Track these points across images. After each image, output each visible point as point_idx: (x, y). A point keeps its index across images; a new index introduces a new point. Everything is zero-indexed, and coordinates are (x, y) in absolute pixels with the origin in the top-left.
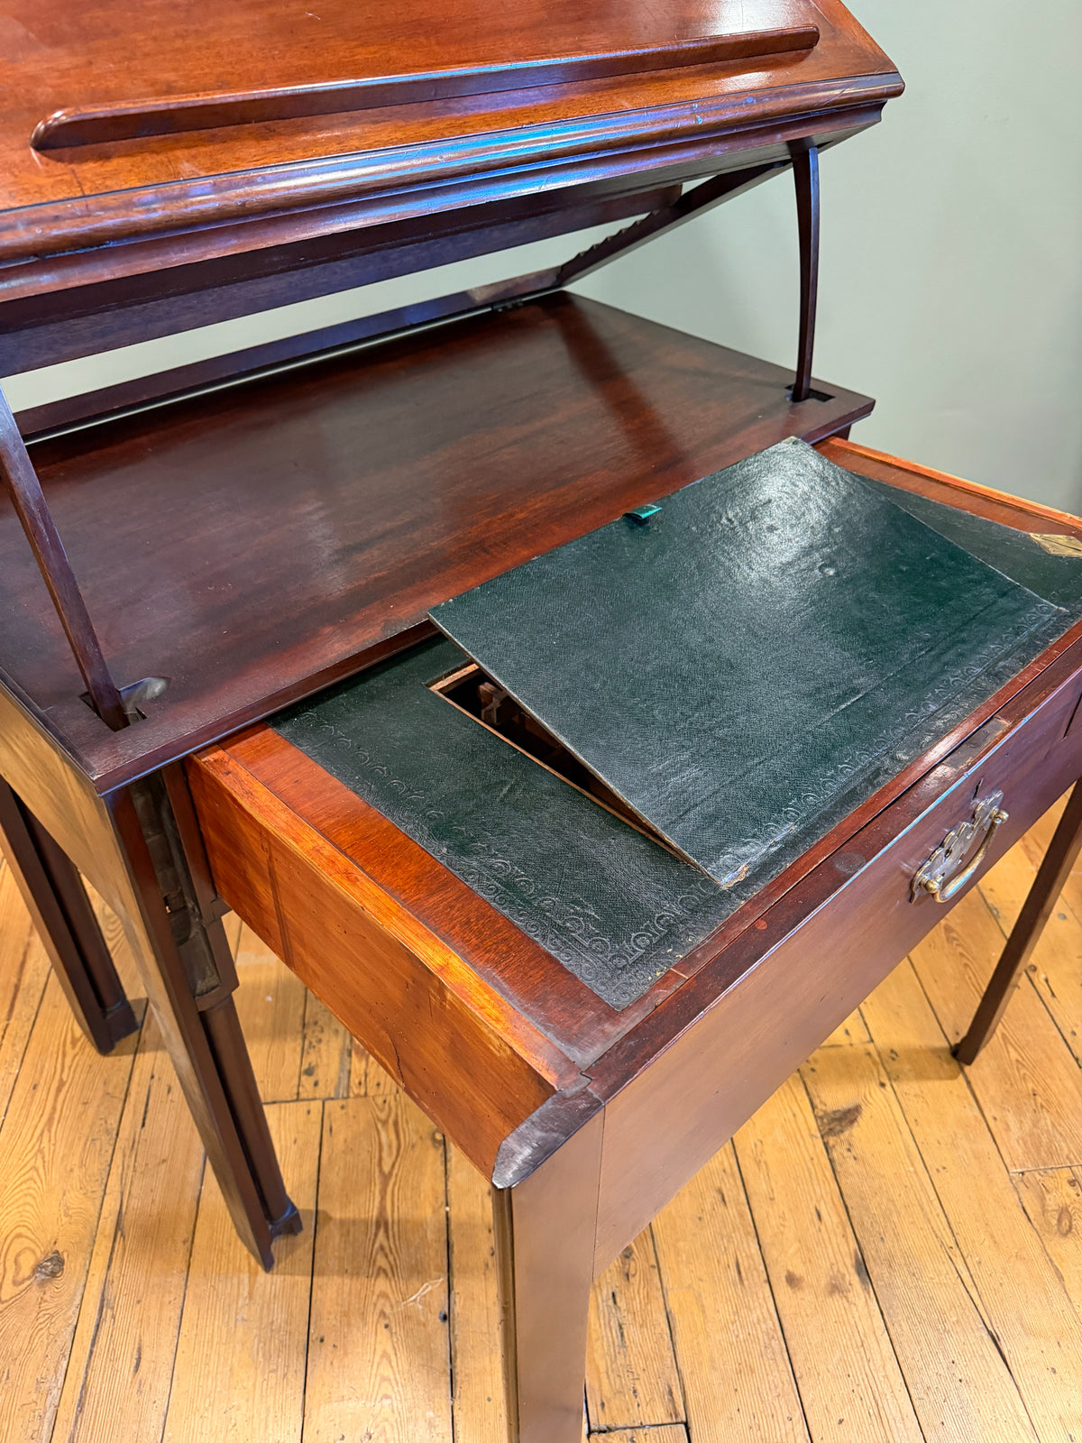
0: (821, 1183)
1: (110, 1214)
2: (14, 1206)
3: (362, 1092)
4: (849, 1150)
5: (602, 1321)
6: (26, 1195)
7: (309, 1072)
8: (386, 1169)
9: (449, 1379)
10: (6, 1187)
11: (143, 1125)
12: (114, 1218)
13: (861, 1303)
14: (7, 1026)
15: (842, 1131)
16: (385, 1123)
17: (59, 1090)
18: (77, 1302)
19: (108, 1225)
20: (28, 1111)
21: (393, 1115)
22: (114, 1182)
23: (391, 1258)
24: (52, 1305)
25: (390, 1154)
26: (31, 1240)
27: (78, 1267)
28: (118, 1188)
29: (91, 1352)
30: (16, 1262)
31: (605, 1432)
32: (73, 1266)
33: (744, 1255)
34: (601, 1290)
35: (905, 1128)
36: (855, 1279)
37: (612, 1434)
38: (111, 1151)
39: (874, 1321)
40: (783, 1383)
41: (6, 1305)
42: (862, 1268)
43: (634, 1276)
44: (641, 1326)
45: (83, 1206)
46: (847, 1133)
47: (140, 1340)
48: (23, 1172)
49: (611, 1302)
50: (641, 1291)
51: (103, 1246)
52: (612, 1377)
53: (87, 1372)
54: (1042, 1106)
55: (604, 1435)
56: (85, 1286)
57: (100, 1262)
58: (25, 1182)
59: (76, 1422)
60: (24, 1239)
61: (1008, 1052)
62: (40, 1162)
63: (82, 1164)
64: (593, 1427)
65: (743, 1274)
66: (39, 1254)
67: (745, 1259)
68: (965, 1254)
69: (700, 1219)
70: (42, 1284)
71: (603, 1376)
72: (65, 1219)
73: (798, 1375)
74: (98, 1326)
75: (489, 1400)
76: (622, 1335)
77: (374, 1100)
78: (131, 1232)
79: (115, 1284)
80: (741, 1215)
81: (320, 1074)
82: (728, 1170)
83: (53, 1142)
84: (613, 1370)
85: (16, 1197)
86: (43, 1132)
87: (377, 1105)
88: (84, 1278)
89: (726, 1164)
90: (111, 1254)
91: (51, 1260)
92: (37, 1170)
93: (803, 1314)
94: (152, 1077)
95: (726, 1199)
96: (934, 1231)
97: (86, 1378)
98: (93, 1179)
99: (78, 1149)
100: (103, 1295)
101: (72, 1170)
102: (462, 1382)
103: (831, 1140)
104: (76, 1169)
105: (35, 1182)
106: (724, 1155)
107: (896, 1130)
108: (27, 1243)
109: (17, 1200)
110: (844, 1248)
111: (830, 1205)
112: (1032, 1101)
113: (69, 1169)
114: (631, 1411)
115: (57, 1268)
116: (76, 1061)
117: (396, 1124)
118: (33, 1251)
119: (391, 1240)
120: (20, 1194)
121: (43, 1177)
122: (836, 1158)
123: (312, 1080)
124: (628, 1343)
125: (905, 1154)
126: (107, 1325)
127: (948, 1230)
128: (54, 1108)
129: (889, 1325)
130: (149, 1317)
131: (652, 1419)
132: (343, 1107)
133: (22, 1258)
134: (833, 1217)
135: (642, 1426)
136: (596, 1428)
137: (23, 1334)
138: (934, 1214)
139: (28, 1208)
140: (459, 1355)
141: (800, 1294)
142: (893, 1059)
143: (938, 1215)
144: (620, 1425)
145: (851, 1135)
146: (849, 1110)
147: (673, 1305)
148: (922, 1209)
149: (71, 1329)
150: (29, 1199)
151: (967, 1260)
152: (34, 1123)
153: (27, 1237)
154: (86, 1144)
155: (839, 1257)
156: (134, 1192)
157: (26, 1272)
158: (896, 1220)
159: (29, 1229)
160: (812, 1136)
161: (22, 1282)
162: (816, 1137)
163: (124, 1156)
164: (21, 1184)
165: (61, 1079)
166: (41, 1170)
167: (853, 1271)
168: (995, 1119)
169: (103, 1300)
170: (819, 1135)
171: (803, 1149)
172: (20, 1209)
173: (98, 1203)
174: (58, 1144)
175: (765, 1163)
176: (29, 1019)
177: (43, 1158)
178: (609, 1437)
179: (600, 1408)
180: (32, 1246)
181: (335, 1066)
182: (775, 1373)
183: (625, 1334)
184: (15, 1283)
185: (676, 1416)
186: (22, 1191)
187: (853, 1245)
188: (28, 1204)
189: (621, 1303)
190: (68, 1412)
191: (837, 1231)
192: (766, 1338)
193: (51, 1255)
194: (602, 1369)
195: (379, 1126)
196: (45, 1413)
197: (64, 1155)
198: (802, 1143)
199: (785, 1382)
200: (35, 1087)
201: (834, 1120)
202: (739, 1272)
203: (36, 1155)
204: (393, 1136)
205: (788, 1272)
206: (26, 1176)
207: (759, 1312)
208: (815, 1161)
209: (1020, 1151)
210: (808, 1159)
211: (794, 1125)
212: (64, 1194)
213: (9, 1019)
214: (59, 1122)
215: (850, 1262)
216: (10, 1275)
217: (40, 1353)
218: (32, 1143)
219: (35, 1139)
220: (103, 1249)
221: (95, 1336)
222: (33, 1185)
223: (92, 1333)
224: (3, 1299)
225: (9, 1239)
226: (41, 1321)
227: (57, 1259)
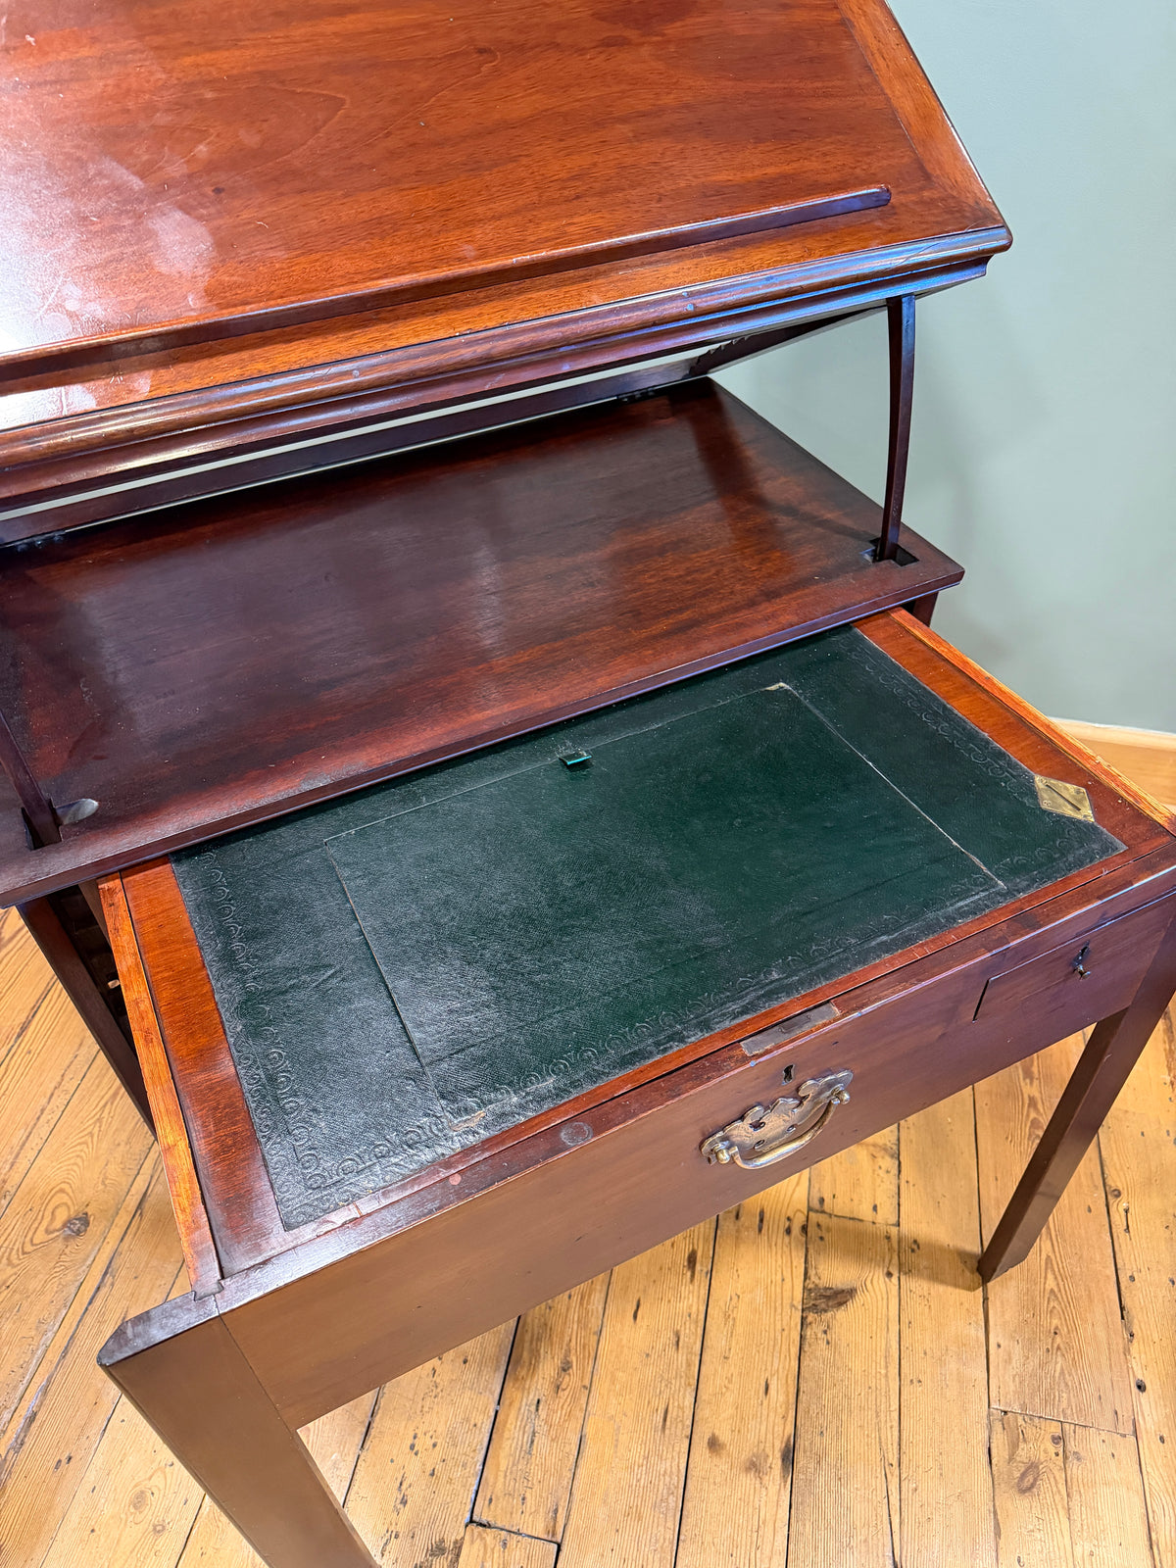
0: (783, 1356)
1: (137, 1193)
2: (65, 1163)
4: (825, 1332)
5: (519, 1423)
6: (78, 1156)
9: (364, 1430)
10: (65, 1144)
12: (140, 1197)
13: (773, 1489)
15: (826, 1311)
18: (89, 1263)
19: (132, 1202)
20: (100, 1082)
22: (148, 1164)
24: (68, 1259)
26: (70, 1197)
27: (98, 1233)
28: (150, 1172)
29: (87, 1309)
30: (53, 1213)
31: (484, 1526)
32: (95, 1230)
33: (676, 1404)
34: (529, 1393)
35: (894, 1328)
36: (777, 1464)
37: (488, 1530)
39: (780, 1511)
40: (664, 1539)
41: (35, 1248)
42: (789, 1457)
43: (564, 1390)
44: (553, 1440)
45: (118, 1179)
46: (829, 1314)
48: (82, 1134)
49: (533, 1408)
50: (565, 1407)
51: (123, 1220)
52: (508, 1478)
53: (78, 1326)
54: (1058, 1348)
55: (481, 1528)
56: (99, 1250)
57: (116, 1232)
58: (80, 1144)
59: (58, 1365)
60: (64, 1195)
61: (1046, 1278)
62: (96, 1129)
63: (128, 1141)
64: (475, 1518)
65: (668, 1423)
66: (72, 1211)
67: (676, 1409)
68: (903, 1476)
69: (648, 1355)
70: (67, 1239)
71: (502, 1474)
72: (101, 1187)
73: (682, 1537)
74: (98, 1288)
75: (392, 1461)
76: (532, 1442)
78: (148, 1214)
79: (122, 1256)
80: (689, 1365)
82: (694, 1316)
83: (111, 1115)
84: (511, 1473)
85: (71, 1155)
86: (106, 1103)
88: (100, 1244)
89: (694, 1309)
90: (127, 1229)
91: (80, 1219)
92: (92, 1137)
93: (711, 1480)
95: (681, 1345)
96: (880, 1443)
97: (76, 1330)
98: (133, 1157)
99: (130, 1127)
100: (110, 1263)
101: (119, 1145)
102: (374, 1437)
103: (811, 1317)
104: (123, 1144)
105: (88, 1147)
106: (695, 1300)
107: (884, 1325)
108: (66, 1199)
109: (69, 1159)
110: (779, 1429)
111: (784, 1381)
112: (1050, 1340)
113: (117, 1142)
114: (514, 1515)
115: (83, 1228)
118: (69, 1208)
120: (74, 1154)
121: (95, 1143)
122: (808, 1337)
124: (534, 1452)
125: (883, 1352)
126: (106, 1289)
127: (896, 1445)
129: (792, 1520)
130: (140, 1294)
131: (530, 1529)
133: (59, 1211)
134: (780, 1394)
135: (518, 1533)
136: (478, 1520)
137: (40, 1276)
138: (889, 1425)
139: (75, 1168)
140: (380, 1411)
141: (716, 1460)
142: (913, 1251)
143: (891, 1427)
144: (499, 1525)
145: (834, 1317)
146: (843, 1291)
147: (589, 1430)
148: (877, 1416)
149: (78, 1284)
150: (79, 1160)
151: (903, 1484)
152: (103, 1093)
153: (68, 1194)
154: (137, 1123)
155: (770, 1436)
157: (58, 1224)
158: (844, 1418)
159: (72, 1188)
160: (792, 1306)
161: (52, 1232)
162: (796, 1309)
164: (77, 1145)
166: (95, 1137)
167: (778, 1455)
168: (999, 1346)
169: (108, 1268)
170: (800, 1308)
171: (778, 1317)
173: (131, 1179)
174: (115, 1118)
175: (734, 1319)
177: (100, 1127)
178: (484, 1531)
179: (487, 1502)
180: (70, 1203)
182: (661, 1528)
183: (535, 1443)
184: (48, 1231)
185: (553, 1535)
186: (76, 1151)
187: (790, 1429)
188: (77, 1164)
189: (543, 1413)
190: (53, 1355)
191: (779, 1410)
192: (665, 1491)
193: (81, 1215)
194: (503, 1468)
196: (38, 1349)
197: (117, 1130)
198: (779, 1311)
199: (667, 1542)
201: (822, 1296)
202: (665, 1420)
203: (95, 1123)
205: (713, 1435)
206: (83, 1139)
207: (668, 1464)
208: (786, 1332)
209: (1012, 1388)
210: (779, 1327)
211: (779, 1290)
212: (106, 1165)
214: (122, 1098)
215: (779, 1445)
216: (45, 1223)
217: (48, 1298)
218: (94, 1112)
219: (98, 1109)
220: (122, 1222)
221: (93, 1297)
222: (86, 1149)
223: (92, 1294)
224: (34, 1242)
225: (53, 1192)
226: (58, 1270)
227: (85, 1220)
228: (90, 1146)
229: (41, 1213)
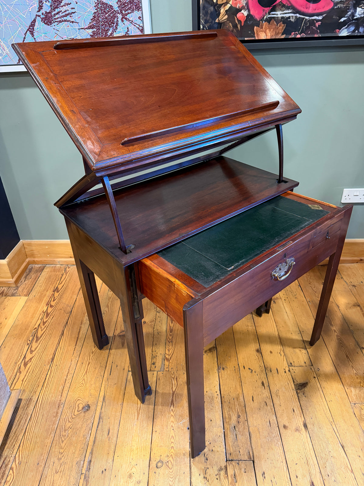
0: (295, 402)
2: (77, 393)
3: (168, 370)
4: (303, 394)
5: (231, 433)
6: (80, 390)
7: (154, 364)
8: (174, 390)
10: (75, 388)
11: (110, 375)
12: (103, 397)
13: (304, 434)
14: (75, 347)
16: (174, 378)
17: (89, 364)
18: (94, 417)
19: (101, 399)
20: (81, 369)
21: (176, 377)
22: (103, 388)
23: (174, 412)
24: (87, 417)
25: (175, 386)
27: (94, 409)
28: (104, 390)
29: (97, 429)
30: (78, 406)
31: (231, 461)
32: (92, 408)
33: (272, 419)
34: (231, 425)
35: (320, 390)
36: (303, 428)
37: (233, 461)
38: (102, 381)
39: (308, 439)
41: (75, 416)
43: (240, 422)
44: (242, 435)
45: (95, 394)
46: (303, 389)
47: (109, 428)
48: (80, 384)
49: (234, 428)
50: (242, 426)
53: (96, 434)
54: (362, 386)
56: (95, 413)
57: (99, 408)
58: (80, 387)
59: (93, 446)
60: (79, 401)
61: (353, 371)
62: (84, 382)
63: (95, 383)
66: (84, 405)
68: (336, 424)
69: (259, 409)
70: (85, 412)
71: (231, 447)
72: (90, 397)
73: (285, 451)
74: (99, 423)
76: (237, 437)
77: (171, 372)
78: (106, 401)
79: (103, 413)
80: (271, 409)
81: (157, 364)
82: (268, 397)
83: (87, 377)
84: (233, 446)
86: (84, 375)
87: (171, 373)
88: (95, 411)
89: (268, 395)
90: (102, 406)
91: (87, 406)
93: (288, 436)
94: (113, 363)
95: (267, 405)
96: (327, 417)
98: (97, 387)
99: (93, 380)
103: (299, 391)
104: (93, 384)
106: (267, 392)
107: (318, 390)
109: (78, 391)
110: (300, 420)
111: (297, 408)
112: (359, 385)
113: (91, 384)
114: (238, 456)
115: (88, 408)
116: (93, 357)
117: (177, 379)
118: (82, 404)
119: (175, 408)
121: (85, 386)
122: (299, 396)
123: (154, 366)
124: (238, 439)
125: (320, 396)
126: (101, 423)
127: (331, 417)
128: (87, 369)
129: (312, 440)
130: (111, 422)
131: (244, 459)
132: (162, 374)
133: (79, 405)
134: (298, 411)
136: (228, 460)
137: (80, 423)
138: (327, 413)
139: (81, 393)
141: (287, 431)
142: (318, 371)
144: (235, 459)
145: (305, 390)
146: (305, 384)
147: (251, 431)
148: (324, 411)
149: (92, 423)
151: (336, 426)
152: (83, 372)
153: (81, 400)
154: (95, 378)
155: (299, 422)
156: (108, 391)
157: (80, 409)
158: (316, 413)
159: (81, 398)
161: (80, 411)
162: (294, 390)
163: (105, 382)
164: (79, 387)
165: (89, 362)
166: (84, 384)
167: (303, 426)
168: (348, 389)
169: (100, 417)
171: (290, 393)
172: (79, 393)
173: (99, 393)
175: (279, 396)
176: (81, 346)
177: (85, 381)
179: (230, 455)
180: (82, 402)
181: (160, 363)
184: (78, 411)
185: (251, 459)
187: (303, 419)
188: (81, 392)
189: (237, 429)
190: (91, 443)
191: (299, 415)
192: (276, 441)
194: (231, 445)
195: (172, 379)
197: (90, 381)
198: (290, 391)
199: (281, 453)
200: (82, 363)
201: (300, 386)
202: (270, 424)
203: (83, 380)
204: (176, 382)
205: (284, 425)
206: (81, 385)
207: (275, 434)
208: (293, 396)
209: (355, 398)
210: (291, 395)
211: (288, 386)
212: (90, 391)
213: (76, 346)
214: (88, 372)
215: (302, 423)
216: (77, 409)
217: (84, 429)
218: (82, 377)
219: (82, 376)
220: (100, 404)
221: (98, 426)
222: (82, 388)
223: (97, 425)
224: (75, 415)
225: (76, 401)
226: (84, 421)
227: (89, 406)
228: (83, 387)
229: (74, 407)
